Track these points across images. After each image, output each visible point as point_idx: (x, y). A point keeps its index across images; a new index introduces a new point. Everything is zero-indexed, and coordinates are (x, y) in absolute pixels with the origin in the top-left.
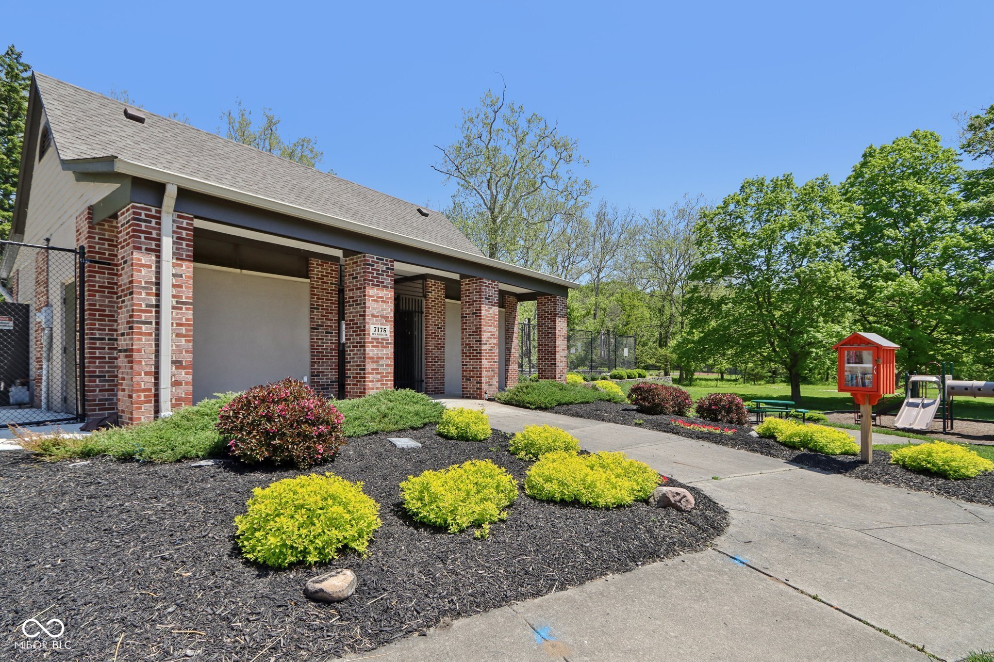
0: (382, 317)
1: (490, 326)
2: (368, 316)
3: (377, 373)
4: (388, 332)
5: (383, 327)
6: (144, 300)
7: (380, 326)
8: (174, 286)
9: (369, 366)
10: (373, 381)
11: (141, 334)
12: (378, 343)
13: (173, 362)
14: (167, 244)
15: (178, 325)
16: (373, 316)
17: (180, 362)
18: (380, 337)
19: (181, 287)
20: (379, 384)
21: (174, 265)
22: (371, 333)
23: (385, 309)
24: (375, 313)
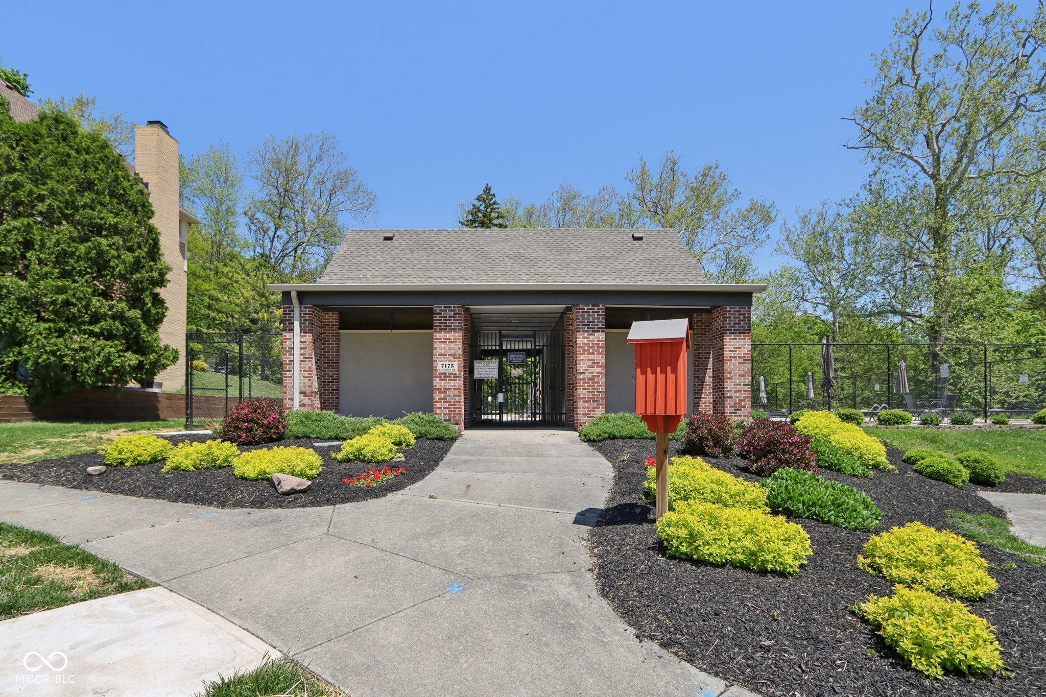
0: (449, 355)
1: (593, 354)
2: (436, 355)
3: (444, 402)
4: (456, 367)
5: (451, 363)
6: (288, 358)
7: (447, 363)
8: (301, 348)
9: (437, 396)
10: (441, 408)
11: (286, 377)
12: (445, 376)
13: (301, 393)
14: (297, 324)
15: (305, 371)
16: (440, 355)
17: (305, 393)
18: (447, 372)
19: (305, 348)
20: (447, 411)
21: (301, 336)
22: (438, 369)
23: (453, 348)
24: (443, 352)
